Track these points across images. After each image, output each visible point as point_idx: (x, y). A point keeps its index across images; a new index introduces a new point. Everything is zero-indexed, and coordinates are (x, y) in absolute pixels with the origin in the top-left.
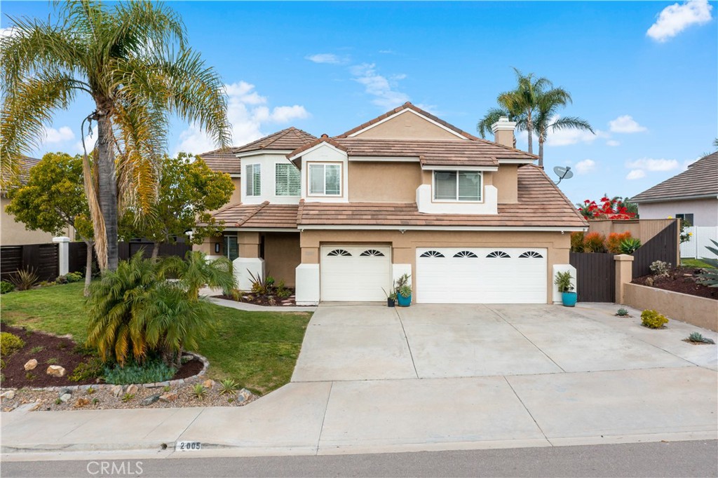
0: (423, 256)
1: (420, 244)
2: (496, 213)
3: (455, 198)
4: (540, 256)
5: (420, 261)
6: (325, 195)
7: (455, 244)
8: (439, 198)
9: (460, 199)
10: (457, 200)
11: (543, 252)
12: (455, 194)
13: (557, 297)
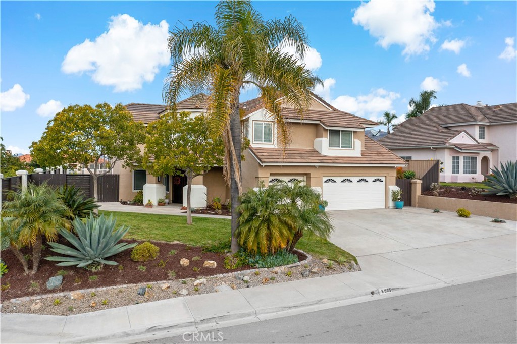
0: (325, 182)
1: (325, 175)
2: (360, 156)
3: (339, 147)
4: (382, 181)
5: (324, 184)
6: (263, 143)
7: (342, 175)
8: (332, 146)
9: (342, 147)
10: (341, 148)
11: (383, 179)
12: (339, 144)
13: (391, 204)
